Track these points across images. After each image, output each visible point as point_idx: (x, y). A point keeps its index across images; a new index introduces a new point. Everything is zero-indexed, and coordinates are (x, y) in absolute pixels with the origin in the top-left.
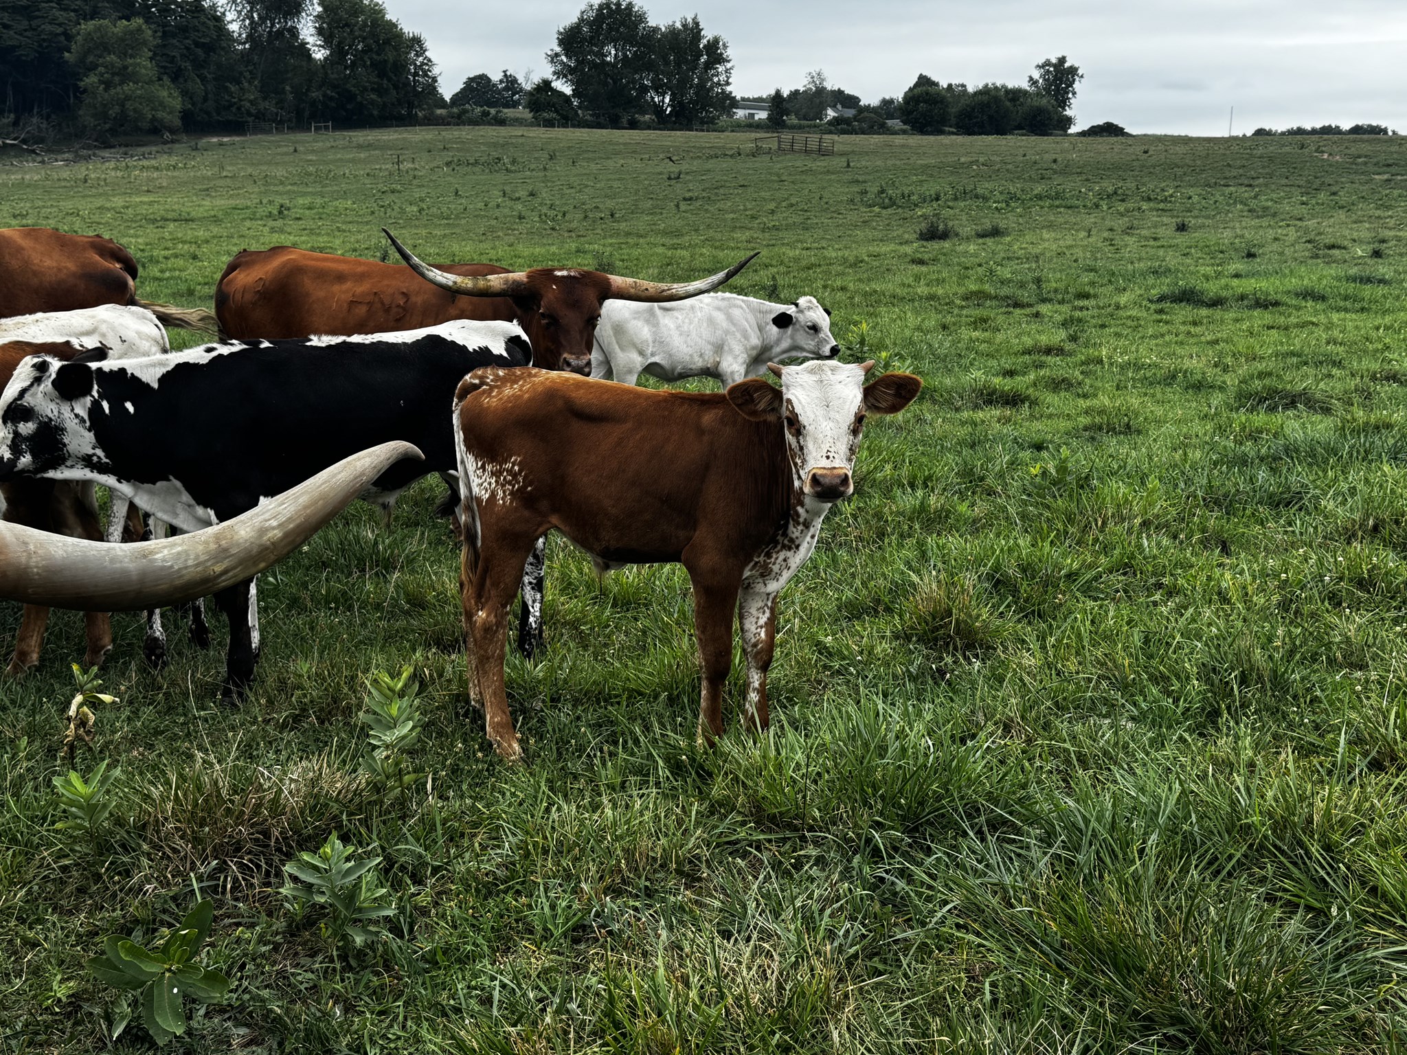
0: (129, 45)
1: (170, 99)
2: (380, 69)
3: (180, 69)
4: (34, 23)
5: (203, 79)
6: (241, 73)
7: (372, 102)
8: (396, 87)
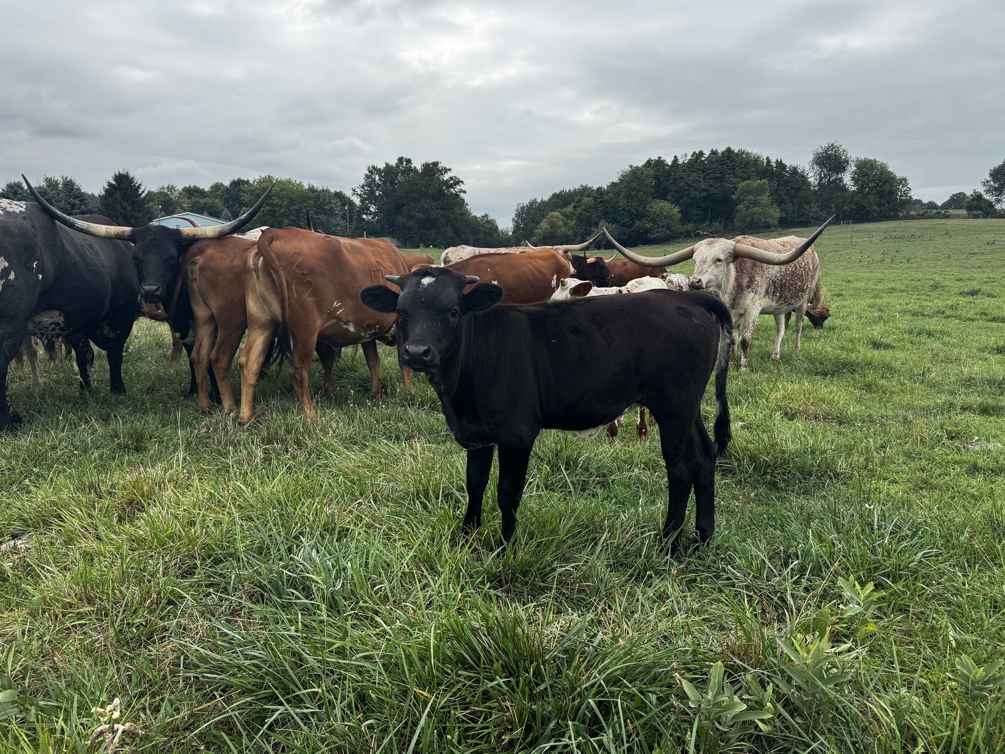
0: (760, 191)
1: (775, 213)
2: (881, 194)
3: (783, 200)
4: (723, 183)
5: (793, 203)
6: (811, 200)
7: (875, 210)
8: (888, 202)
